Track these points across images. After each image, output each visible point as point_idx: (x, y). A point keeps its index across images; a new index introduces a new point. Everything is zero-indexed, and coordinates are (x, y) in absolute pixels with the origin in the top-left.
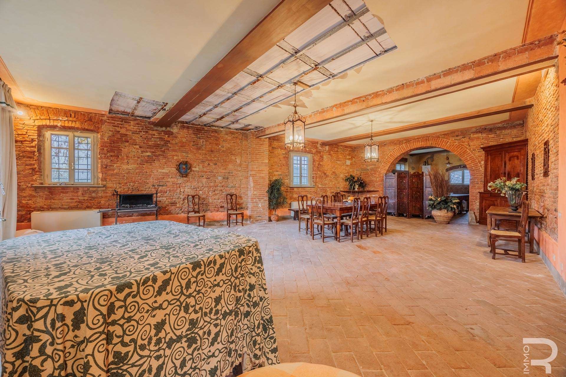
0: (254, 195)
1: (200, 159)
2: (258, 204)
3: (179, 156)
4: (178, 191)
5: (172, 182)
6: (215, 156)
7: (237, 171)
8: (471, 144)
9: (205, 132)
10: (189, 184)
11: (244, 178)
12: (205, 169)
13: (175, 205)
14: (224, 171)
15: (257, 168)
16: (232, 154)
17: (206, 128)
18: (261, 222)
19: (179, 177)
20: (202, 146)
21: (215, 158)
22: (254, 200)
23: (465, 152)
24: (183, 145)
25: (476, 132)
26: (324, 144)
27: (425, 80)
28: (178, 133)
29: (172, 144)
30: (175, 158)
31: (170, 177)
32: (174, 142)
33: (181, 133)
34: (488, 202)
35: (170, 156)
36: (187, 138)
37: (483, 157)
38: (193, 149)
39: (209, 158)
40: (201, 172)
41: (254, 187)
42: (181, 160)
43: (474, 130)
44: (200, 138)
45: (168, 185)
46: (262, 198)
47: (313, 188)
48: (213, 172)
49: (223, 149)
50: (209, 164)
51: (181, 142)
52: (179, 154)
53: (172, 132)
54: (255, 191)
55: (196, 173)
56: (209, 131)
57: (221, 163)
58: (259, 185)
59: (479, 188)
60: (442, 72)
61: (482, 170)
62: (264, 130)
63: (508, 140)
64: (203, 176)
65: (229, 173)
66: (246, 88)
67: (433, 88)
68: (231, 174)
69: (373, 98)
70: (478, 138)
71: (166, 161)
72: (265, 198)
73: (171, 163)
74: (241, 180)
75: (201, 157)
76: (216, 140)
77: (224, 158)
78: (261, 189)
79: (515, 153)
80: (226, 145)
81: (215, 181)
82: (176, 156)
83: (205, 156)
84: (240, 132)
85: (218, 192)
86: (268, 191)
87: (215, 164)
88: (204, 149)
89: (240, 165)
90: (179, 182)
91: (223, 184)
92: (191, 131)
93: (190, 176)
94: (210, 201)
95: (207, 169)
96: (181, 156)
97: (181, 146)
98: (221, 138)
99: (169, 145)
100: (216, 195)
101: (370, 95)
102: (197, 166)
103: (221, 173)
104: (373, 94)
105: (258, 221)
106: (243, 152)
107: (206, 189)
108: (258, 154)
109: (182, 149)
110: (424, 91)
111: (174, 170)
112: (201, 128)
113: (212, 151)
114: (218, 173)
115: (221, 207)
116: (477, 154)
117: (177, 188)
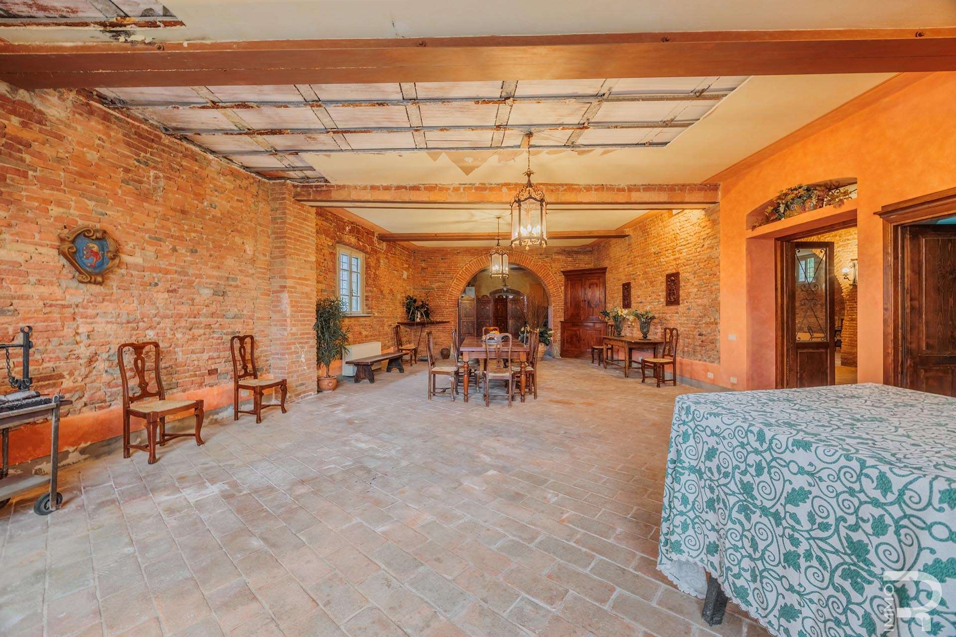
0: (293, 334)
1: (147, 231)
2: (300, 357)
3: (69, 207)
4: (68, 331)
5: (42, 298)
6: (192, 229)
7: (246, 276)
8: (553, 265)
9: (163, 151)
10: (108, 307)
11: (262, 294)
12: (163, 264)
13: (54, 385)
14: (215, 273)
15: (296, 271)
16: (238, 231)
17: (166, 140)
18: (305, 397)
19: (74, 283)
20: (155, 189)
21: (193, 235)
22: (293, 347)
23: (548, 274)
24: (87, 173)
25: (559, 253)
26: (384, 238)
27: (626, 188)
28: (67, 126)
29: (39, 155)
30: (55, 211)
31: (33, 279)
32: (48, 151)
33: (79, 128)
34: (569, 332)
35: (29, 198)
36: (103, 153)
37: (563, 282)
38: (125, 193)
39: (174, 231)
40: (153, 269)
41: (292, 316)
42: (80, 222)
43: (555, 250)
44: (146, 164)
45: (22, 310)
46: (306, 343)
47: (368, 319)
48: (186, 274)
49: (214, 212)
50: (174, 250)
51: (79, 159)
52: (72, 200)
53: (41, 112)
54: (294, 325)
55: (135, 273)
56: (176, 150)
57: (208, 250)
58: (301, 311)
59: (560, 317)
60: (643, 185)
61: (562, 295)
62: (324, 188)
63: (583, 266)
64: (156, 284)
65: (228, 278)
66: (455, 104)
67: (633, 200)
68: (233, 283)
69: (565, 190)
70: (559, 260)
71: (12, 217)
72: (311, 341)
73: (34, 226)
74: (254, 299)
75: (150, 225)
76: (196, 182)
77: (217, 236)
78: (304, 321)
79: (595, 281)
80: (222, 204)
81: (193, 300)
82: (59, 204)
83: (165, 223)
84: (253, 178)
85: (202, 331)
86: (317, 325)
87: (193, 252)
88: (160, 200)
89: (253, 261)
90: (70, 299)
91: (213, 308)
92: (117, 133)
93: (114, 282)
94: (180, 357)
95: (170, 264)
96: (76, 208)
97: (81, 175)
98: (207, 180)
99: (28, 158)
100: (194, 338)
101: (562, 185)
102: (138, 251)
103: (208, 277)
104: (566, 185)
105: (299, 394)
106: (259, 228)
107: (167, 323)
108: (298, 241)
109: (84, 184)
110: (623, 201)
111: (51, 256)
112: (150, 133)
113: (183, 212)
114: (200, 276)
115: (212, 372)
116: (559, 278)
117: (63, 320)
